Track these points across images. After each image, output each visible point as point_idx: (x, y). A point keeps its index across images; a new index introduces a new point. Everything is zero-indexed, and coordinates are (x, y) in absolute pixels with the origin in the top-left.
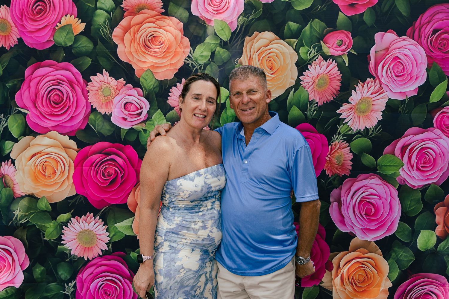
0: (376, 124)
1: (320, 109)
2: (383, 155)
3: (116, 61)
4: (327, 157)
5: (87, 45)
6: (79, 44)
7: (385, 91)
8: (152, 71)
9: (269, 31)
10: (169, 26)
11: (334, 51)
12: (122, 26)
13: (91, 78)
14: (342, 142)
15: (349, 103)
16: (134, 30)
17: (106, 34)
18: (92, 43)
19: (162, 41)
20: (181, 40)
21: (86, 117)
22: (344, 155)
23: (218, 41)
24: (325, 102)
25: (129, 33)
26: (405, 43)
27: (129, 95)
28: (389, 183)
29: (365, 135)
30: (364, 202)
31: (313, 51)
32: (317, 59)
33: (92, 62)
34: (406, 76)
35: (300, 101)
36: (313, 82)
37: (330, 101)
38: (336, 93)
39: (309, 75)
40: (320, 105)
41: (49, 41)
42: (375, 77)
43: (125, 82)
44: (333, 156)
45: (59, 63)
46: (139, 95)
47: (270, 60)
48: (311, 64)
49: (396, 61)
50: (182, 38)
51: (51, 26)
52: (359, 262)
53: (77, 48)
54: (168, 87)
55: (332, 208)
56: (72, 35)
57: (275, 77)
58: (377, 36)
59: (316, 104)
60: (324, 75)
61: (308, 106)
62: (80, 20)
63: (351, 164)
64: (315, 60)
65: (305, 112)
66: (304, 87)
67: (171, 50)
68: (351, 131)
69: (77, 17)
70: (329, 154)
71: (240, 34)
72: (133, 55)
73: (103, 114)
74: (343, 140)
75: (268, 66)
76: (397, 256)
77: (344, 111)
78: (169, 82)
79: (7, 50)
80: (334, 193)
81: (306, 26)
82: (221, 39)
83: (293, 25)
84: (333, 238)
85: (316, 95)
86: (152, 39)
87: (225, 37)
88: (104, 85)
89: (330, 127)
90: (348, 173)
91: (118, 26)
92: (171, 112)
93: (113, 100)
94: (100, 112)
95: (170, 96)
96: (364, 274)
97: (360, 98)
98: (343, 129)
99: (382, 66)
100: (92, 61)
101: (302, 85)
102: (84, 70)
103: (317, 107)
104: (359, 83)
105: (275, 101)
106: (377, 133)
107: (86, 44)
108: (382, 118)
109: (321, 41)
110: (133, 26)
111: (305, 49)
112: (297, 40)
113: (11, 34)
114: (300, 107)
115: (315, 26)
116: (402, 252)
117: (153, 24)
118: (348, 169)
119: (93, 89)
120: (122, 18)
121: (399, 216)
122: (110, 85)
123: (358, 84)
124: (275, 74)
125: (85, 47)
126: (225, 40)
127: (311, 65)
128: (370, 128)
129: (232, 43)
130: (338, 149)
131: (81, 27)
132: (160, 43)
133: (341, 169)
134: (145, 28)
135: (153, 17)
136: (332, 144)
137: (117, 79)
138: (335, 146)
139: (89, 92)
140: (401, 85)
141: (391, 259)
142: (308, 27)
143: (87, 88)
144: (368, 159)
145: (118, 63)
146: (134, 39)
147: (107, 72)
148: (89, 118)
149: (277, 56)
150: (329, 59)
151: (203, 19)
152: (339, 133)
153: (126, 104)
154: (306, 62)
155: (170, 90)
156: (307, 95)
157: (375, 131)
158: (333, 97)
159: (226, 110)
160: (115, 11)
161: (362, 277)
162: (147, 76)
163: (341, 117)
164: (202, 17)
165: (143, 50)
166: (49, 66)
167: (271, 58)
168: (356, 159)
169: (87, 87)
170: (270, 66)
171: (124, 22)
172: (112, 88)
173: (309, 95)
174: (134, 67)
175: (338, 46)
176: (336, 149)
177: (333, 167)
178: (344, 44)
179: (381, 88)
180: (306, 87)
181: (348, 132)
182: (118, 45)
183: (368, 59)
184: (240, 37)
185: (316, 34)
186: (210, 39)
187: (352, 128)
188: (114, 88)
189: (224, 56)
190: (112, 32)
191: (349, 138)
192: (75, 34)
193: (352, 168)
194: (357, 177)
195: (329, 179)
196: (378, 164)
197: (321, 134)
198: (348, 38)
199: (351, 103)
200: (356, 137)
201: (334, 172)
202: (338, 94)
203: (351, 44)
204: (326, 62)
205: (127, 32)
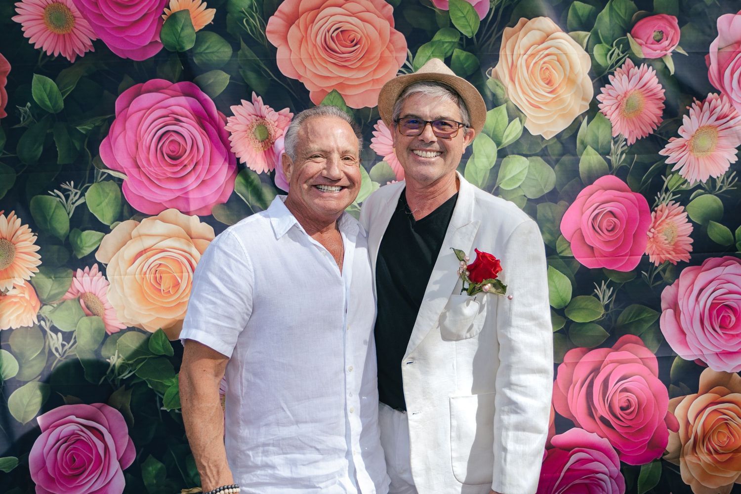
0: (727, 170)
1: (631, 150)
3: (274, 77)
4: (650, 231)
5: (220, 49)
6: (204, 48)
7: (740, 113)
8: (340, 92)
9: (545, 17)
10: (368, 11)
11: (650, 50)
12: (284, 14)
13: (233, 108)
14: (673, 205)
15: (680, 137)
16: (306, 20)
17: (254, 29)
18: (229, 45)
19: (357, 40)
20: (390, 36)
21: (230, 180)
22: (678, 227)
23: (456, 38)
24: (640, 138)
25: (296, 25)
29: (710, 189)
30: (718, 306)
31: (617, 51)
32: (623, 65)
33: (232, 81)
35: (598, 138)
36: (618, 104)
37: (648, 136)
38: (656, 121)
39: (611, 94)
40: (631, 144)
41: (153, 43)
42: (720, 89)
44: (660, 230)
45: (174, 83)
47: (546, 68)
48: (613, 74)
50: (392, 33)
51: (154, 14)
52: (716, 410)
53: (203, 55)
54: (370, 122)
55: (665, 320)
56: (192, 31)
57: (555, 97)
58: (722, 21)
59: (625, 143)
60: (636, 92)
61: (612, 145)
62: (205, 4)
63: (692, 242)
64: (621, 67)
65: (608, 157)
66: (605, 114)
67: (374, 56)
68: (686, 184)
70: (653, 227)
71: (494, 24)
72: (306, 66)
73: (259, 173)
74: (674, 202)
75: (543, 79)
77: (671, 152)
78: (371, 112)
79: (70, 62)
80: (667, 293)
81: (603, 9)
82: (462, 34)
84: (671, 371)
85: (624, 127)
86: (338, 33)
87: (469, 30)
88: (257, 120)
90: (687, 258)
91: (275, 14)
92: (379, 164)
93: (273, 146)
94: (254, 170)
95: (375, 137)
96: (727, 432)
97: (697, 128)
98: (671, 183)
99: (730, 72)
100: (231, 79)
101: (600, 109)
102: (217, 94)
103: (626, 147)
104: (694, 102)
105: (556, 140)
106: (730, 186)
107: (218, 47)
108: (737, 159)
109: (628, 35)
110: (303, 13)
111: (603, 49)
112: (590, 33)
113: (75, 32)
114: (599, 147)
115: (618, 9)
117: (339, 8)
118: (686, 250)
119: (237, 129)
122: (266, 119)
123: (693, 104)
124: (555, 92)
125: (215, 53)
126: (469, 35)
127: (614, 76)
128: (718, 177)
129: (482, 41)
130: (666, 218)
131: (209, 16)
132: (352, 42)
133: (675, 252)
134: (326, 17)
136: (656, 209)
137: (277, 110)
138: (661, 213)
139: (231, 135)
142: (606, 10)
143: (226, 128)
144: (719, 231)
145: (279, 81)
146: (306, 37)
147: (260, 97)
148: (236, 182)
149: (558, 61)
150: (642, 64)
152: (667, 190)
154: (606, 70)
155: (375, 126)
156: (609, 126)
157: (725, 181)
158: (653, 129)
159: (474, 158)
161: (725, 436)
163: (667, 162)
165: (322, 55)
166: (156, 90)
167: (547, 64)
168: (699, 234)
169: (226, 125)
170: (547, 79)
171: (284, 7)
172: (269, 124)
173: (612, 127)
174: (308, 86)
175: (655, 42)
176: (663, 218)
177: (660, 249)
178: (666, 39)
179: (732, 107)
180: (607, 113)
181: (681, 186)
182: (277, 48)
183: (707, 62)
184: (494, 30)
185: (619, 22)
186: (443, 34)
187: (686, 180)
188: (273, 125)
189: (467, 64)
190: (265, 25)
191: (684, 198)
192: (197, 29)
193: (693, 249)
194: (703, 265)
195: (655, 270)
196: (737, 239)
197: (637, 192)
198: (671, 28)
199: (682, 137)
200: (696, 194)
201: (662, 256)
202: (661, 122)
203: (677, 37)
204: (639, 69)
205: (294, 23)
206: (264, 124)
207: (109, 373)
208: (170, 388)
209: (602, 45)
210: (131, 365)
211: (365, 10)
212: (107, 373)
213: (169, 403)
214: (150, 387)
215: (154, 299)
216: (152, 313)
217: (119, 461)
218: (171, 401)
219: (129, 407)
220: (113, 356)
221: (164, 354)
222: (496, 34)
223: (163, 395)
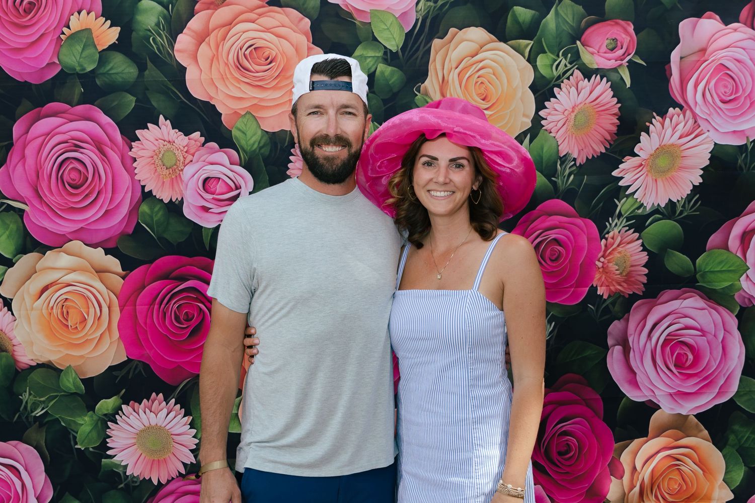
0: (689, 192)
1: (581, 170)
2: (705, 251)
3: (184, 99)
4: (599, 261)
5: (125, 69)
6: (108, 68)
7: (705, 130)
8: (255, 115)
9: (477, 27)
10: (283, 27)
11: (603, 59)
12: (193, 31)
13: (138, 132)
14: (626, 231)
15: (636, 155)
16: (217, 37)
17: (161, 48)
18: (135, 65)
19: (272, 57)
20: (309, 52)
21: (134, 210)
22: (631, 256)
23: (380, 51)
24: (590, 158)
25: (207, 43)
26: (737, 36)
27: (212, 164)
28: (720, 305)
29: (669, 214)
30: (672, 343)
31: (564, 61)
32: (571, 77)
33: (138, 104)
34: (743, 100)
35: (541, 158)
36: (565, 119)
37: (599, 155)
38: (609, 138)
39: (557, 108)
40: (580, 163)
41: (51, 65)
42: (683, 104)
43: (203, 139)
44: (610, 259)
45: (72, 107)
46: (231, 164)
47: (482, 83)
48: (559, 86)
49: (721, 73)
50: (309, 48)
51: (52, 34)
52: (669, 456)
53: (108, 76)
54: (288, 145)
55: (612, 358)
56: (94, 51)
57: (493, 114)
58: (684, 26)
59: (573, 162)
60: (586, 106)
61: (559, 166)
62: (109, 22)
63: (647, 273)
64: (568, 78)
65: (553, 179)
66: (549, 131)
68: (642, 209)
69: (101, 16)
70: (603, 256)
71: (421, 35)
72: (218, 86)
73: (166, 201)
74: (628, 228)
75: (478, 95)
76: (739, 441)
77: (626, 172)
78: (288, 135)
80: (615, 328)
81: (548, 15)
82: (385, 48)
83: (523, 13)
84: (618, 414)
85: (573, 145)
86: (251, 51)
87: (394, 43)
88: (164, 145)
89: (601, 204)
90: (639, 290)
91: (184, 32)
93: (181, 173)
94: (161, 198)
95: (292, 162)
96: (678, 478)
97: (657, 146)
98: (626, 207)
99: (694, 83)
100: (136, 101)
101: (544, 126)
102: (122, 118)
103: (574, 168)
104: (655, 118)
106: (691, 210)
107: (123, 67)
108: (701, 181)
109: (578, 42)
110: (213, 30)
111: (548, 58)
112: (532, 42)
114: (543, 168)
115: (565, 14)
116: (748, 433)
117: (252, 24)
118: (639, 281)
119: (143, 155)
120: (192, 15)
121: (741, 365)
122: (174, 144)
123: (653, 120)
124: (492, 109)
125: (120, 75)
126: (394, 49)
127: (561, 89)
128: (678, 201)
129: (408, 55)
130: (618, 246)
131: (112, 35)
132: (266, 60)
133: (626, 283)
134: (238, 33)
135: (251, 10)
136: (606, 236)
137: (187, 134)
138: (612, 240)
139: (136, 161)
140: (735, 118)
141: (727, 447)
142: (551, 16)
143: (130, 153)
144: (678, 261)
145: (189, 103)
146: (218, 56)
147: (168, 121)
148: (139, 212)
149: (494, 74)
150: (594, 76)
151: (349, 9)
152: (620, 215)
153: (206, 180)
154: (550, 82)
155: (292, 150)
156: (554, 145)
157: (687, 205)
158: (604, 146)
160: (176, 3)
161: (676, 483)
162: (246, 125)
163: (621, 183)
164: (347, 6)
165: (233, 72)
166: (55, 114)
167: (484, 79)
168: (655, 262)
169: (131, 151)
170: (483, 94)
171: (195, 24)
172: (178, 150)
173: (559, 146)
174: (220, 109)
175: (609, 51)
176: (615, 246)
177: (610, 280)
178: (620, 47)
179: (696, 124)
180: (552, 131)
181: (636, 211)
182: (186, 68)
183: (667, 73)
184: (421, 42)
185: (567, 29)
186: (365, 48)
187: (643, 203)
188: (183, 151)
189: (393, 80)
190: (173, 43)
191: (638, 223)
192: (100, 48)
193: (647, 280)
194: (658, 297)
195: (603, 303)
196: (697, 269)
197: (585, 218)
198: (627, 35)
199: (639, 156)
200: (653, 220)
201: (612, 288)
202: (614, 139)
203: (633, 45)
204: (589, 81)
205: (204, 41)
206: (172, 149)
207: (23, 410)
208: (83, 426)
209: (547, 55)
210: (44, 402)
211: (281, 25)
212: (21, 409)
213: (83, 441)
214: (64, 424)
215: (62, 335)
216: (62, 349)
217: (37, 499)
218: (85, 440)
219: (44, 444)
220: (25, 393)
221: (75, 391)
222: (424, 46)
223: (77, 433)
